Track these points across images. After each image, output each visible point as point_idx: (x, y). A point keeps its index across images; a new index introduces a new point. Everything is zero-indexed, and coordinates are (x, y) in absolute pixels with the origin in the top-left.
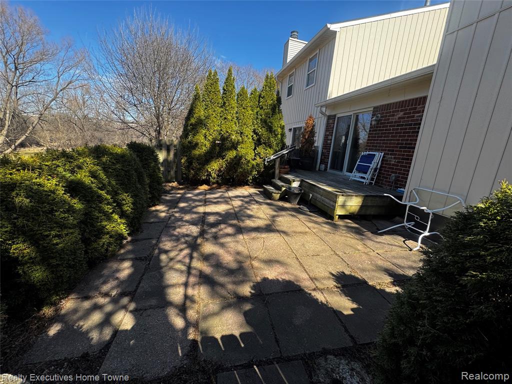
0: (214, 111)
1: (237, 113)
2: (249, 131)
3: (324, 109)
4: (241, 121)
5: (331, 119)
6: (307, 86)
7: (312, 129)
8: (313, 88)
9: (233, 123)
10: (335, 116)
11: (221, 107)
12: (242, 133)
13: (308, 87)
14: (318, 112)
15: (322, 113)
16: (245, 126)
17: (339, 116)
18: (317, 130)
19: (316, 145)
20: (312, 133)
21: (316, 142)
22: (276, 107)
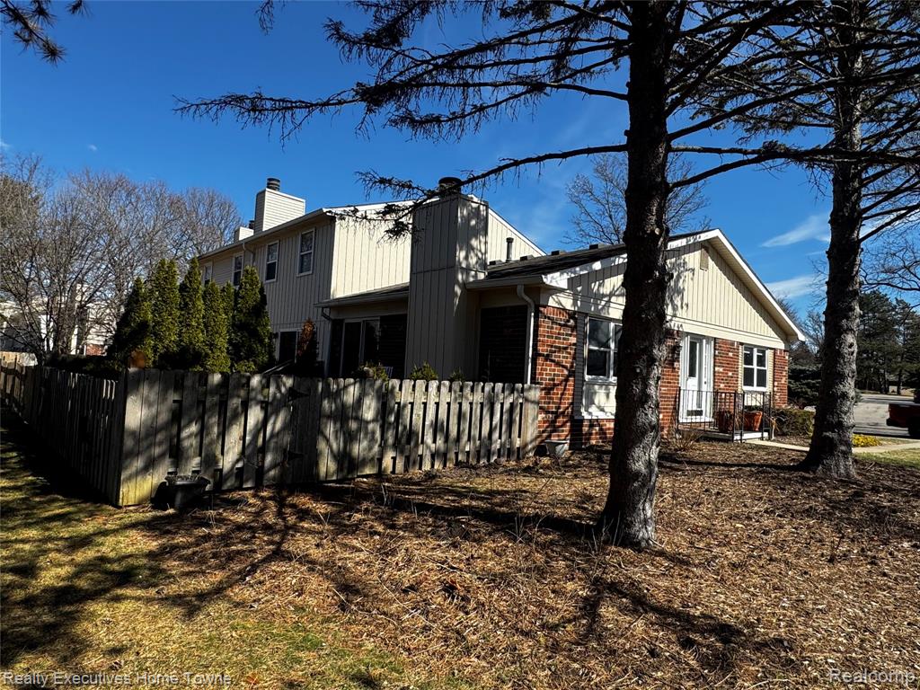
0: (170, 315)
1: (204, 317)
2: (222, 342)
3: (327, 311)
4: (210, 328)
5: (337, 324)
6: (301, 271)
7: (313, 337)
8: (310, 277)
9: (199, 331)
10: (342, 320)
11: (181, 309)
12: (212, 345)
13: (302, 274)
14: (320, 315)
15: (324, 315)
16: (217, 335)
17: (347, 321)
18: (320, 338)
19: (319, 359)
20: (313, 343)
21: (320, 355)
22: (259, 309)
